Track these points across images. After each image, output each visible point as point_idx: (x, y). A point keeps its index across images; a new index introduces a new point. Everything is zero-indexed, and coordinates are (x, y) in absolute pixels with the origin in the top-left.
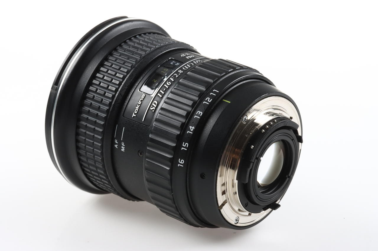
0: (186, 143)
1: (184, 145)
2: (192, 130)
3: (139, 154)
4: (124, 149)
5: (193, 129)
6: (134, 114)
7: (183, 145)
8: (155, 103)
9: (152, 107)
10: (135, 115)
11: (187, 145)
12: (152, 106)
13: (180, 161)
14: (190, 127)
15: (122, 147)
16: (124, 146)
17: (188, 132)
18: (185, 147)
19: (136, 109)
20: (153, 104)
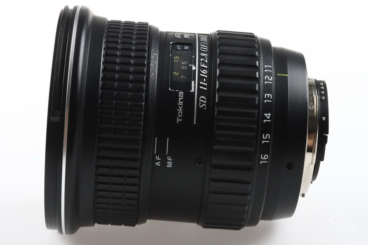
0: (267, 135)
1: (265, 137)
2: (269, 118)
3: (197, 165)
4: (171, 165)
5: (269, 116)
6: (179, 119)
7: (263, 138)
8: (202, 99)
9: (201, 105)
10: (181, 120)
11: (268, 136)
12: (200, 103)
13: (263, 157)
14: (265, 114)
15: (168, 163)
16: (172, 160)
17: (265, 121)
18: (267, 139)
19: (179, 112)
20: (200, 100)
